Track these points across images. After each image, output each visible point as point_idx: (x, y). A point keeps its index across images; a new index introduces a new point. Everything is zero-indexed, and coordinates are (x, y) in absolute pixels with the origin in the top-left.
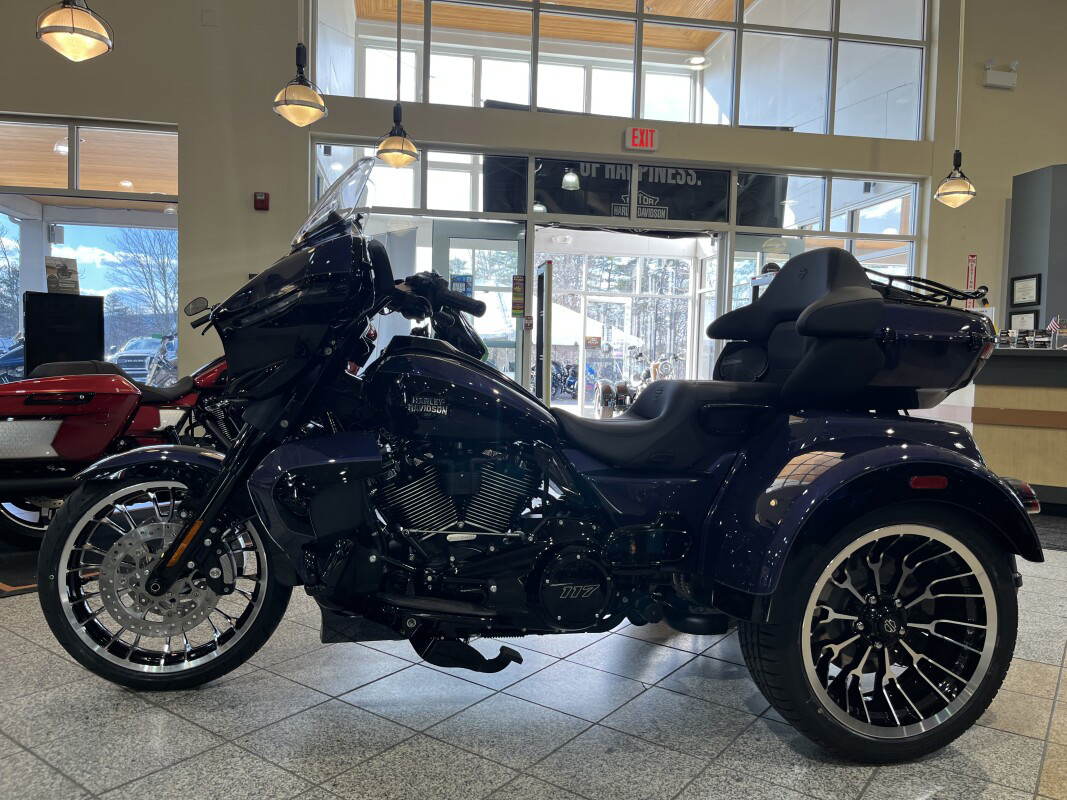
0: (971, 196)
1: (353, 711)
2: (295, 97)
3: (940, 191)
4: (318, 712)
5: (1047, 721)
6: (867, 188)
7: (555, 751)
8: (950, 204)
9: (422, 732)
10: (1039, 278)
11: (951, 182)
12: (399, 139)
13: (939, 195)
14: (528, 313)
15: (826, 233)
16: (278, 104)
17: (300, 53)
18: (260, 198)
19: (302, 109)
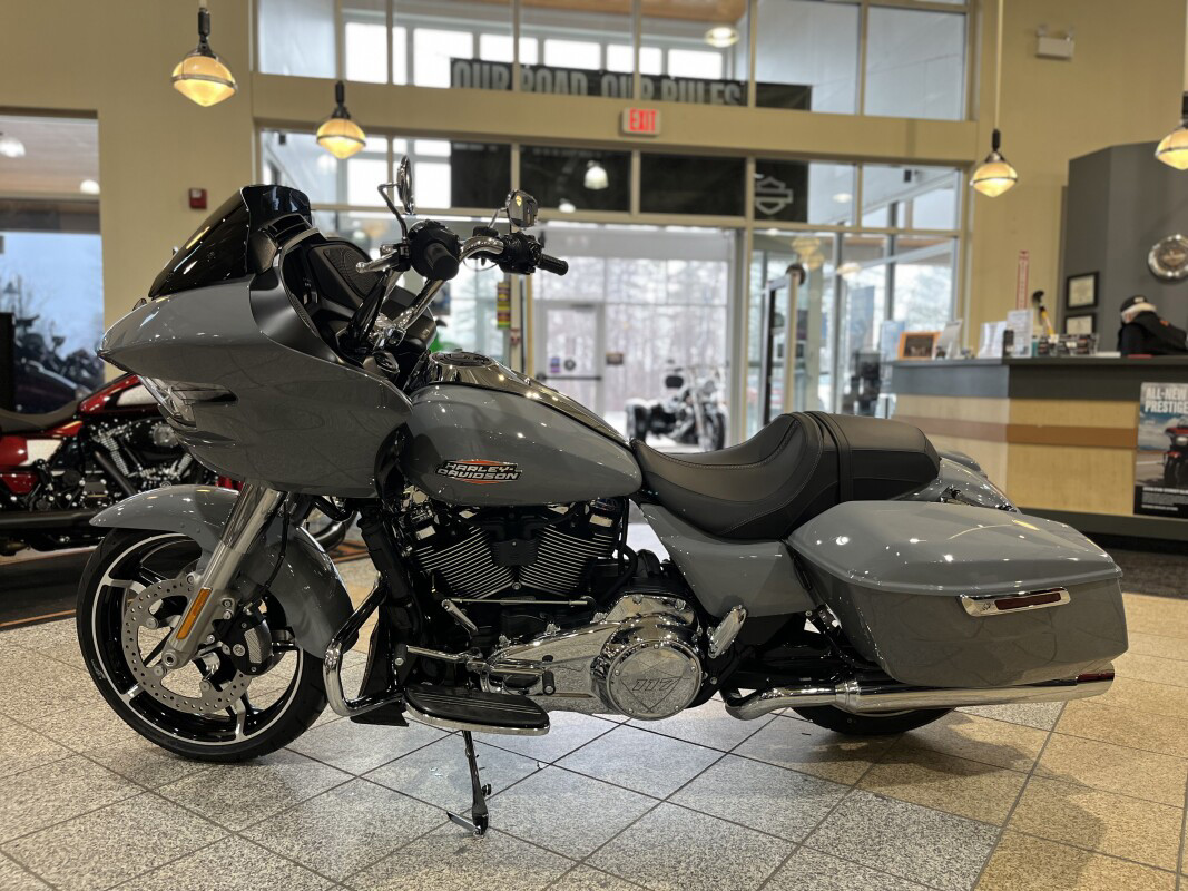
0: (1012, 183)
1: (164, 807)
2: (195, 69)
3: (976, 176)
4: (121, 810)
5: (1012, 801)
6: (908, 177)
7: (391, 854)
8: (988, 192)
9: (237, 833)
10: (1097, 276)
11: (988, 165)
12: (340, 122)
13: (975, 182)
14: (515, 324)
15: (858, 229)
16: (175, 79)
17: (203, 19)
18: (196, 195)
19: (206, 86)
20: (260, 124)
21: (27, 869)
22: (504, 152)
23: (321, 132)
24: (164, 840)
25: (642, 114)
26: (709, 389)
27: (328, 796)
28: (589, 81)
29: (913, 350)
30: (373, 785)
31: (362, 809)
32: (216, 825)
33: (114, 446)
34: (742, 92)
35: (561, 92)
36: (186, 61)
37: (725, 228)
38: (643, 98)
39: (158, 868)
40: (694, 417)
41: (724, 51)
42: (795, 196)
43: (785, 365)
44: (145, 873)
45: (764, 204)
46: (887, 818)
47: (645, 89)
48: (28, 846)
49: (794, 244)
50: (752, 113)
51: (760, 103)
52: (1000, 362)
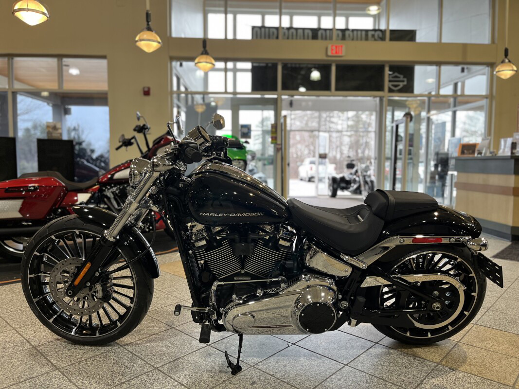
0: (514, 72)
1: (127, 355)
2: (145, 36)
3: (497, 69)
5: (517, 374)
6: (463, 70)
8: (503, 77)
11: (502, 64)
12: (205, 56)
13: (497, 72)
14: (279, 142)
15: (438, 95)
16: (137, 41)
17: (148, 15)
18: (146, 89)
19: (149, 43)
20: (172, 59)
21: (70, 380)
22: (274, 66)
23: (196, 61)
24: (127, 370)
25: (336, 47)
26: (367, 169)
27: (196, 353)
28: (313, 33)
29: (466, 151)
30: (215, 349)
31: (210, 361)
32: (149, 364)
33: (112, 196)
34: (383, 34)
35: (300, 38)
36: (141, 34)
37: (375, 97)
38: (337, 40)
39: (124, 383)
40: (360, 182)
41: (374, 16)
42: (408, 81)
43: (403, 158)
44: (118, 385)
45: (393, 85)
46: (455, 380)
47: (338, 35)
48: (71, 370)
49: (407, 103)
50: (388, 44)
51: (391, 39)
52: (510, 157)
